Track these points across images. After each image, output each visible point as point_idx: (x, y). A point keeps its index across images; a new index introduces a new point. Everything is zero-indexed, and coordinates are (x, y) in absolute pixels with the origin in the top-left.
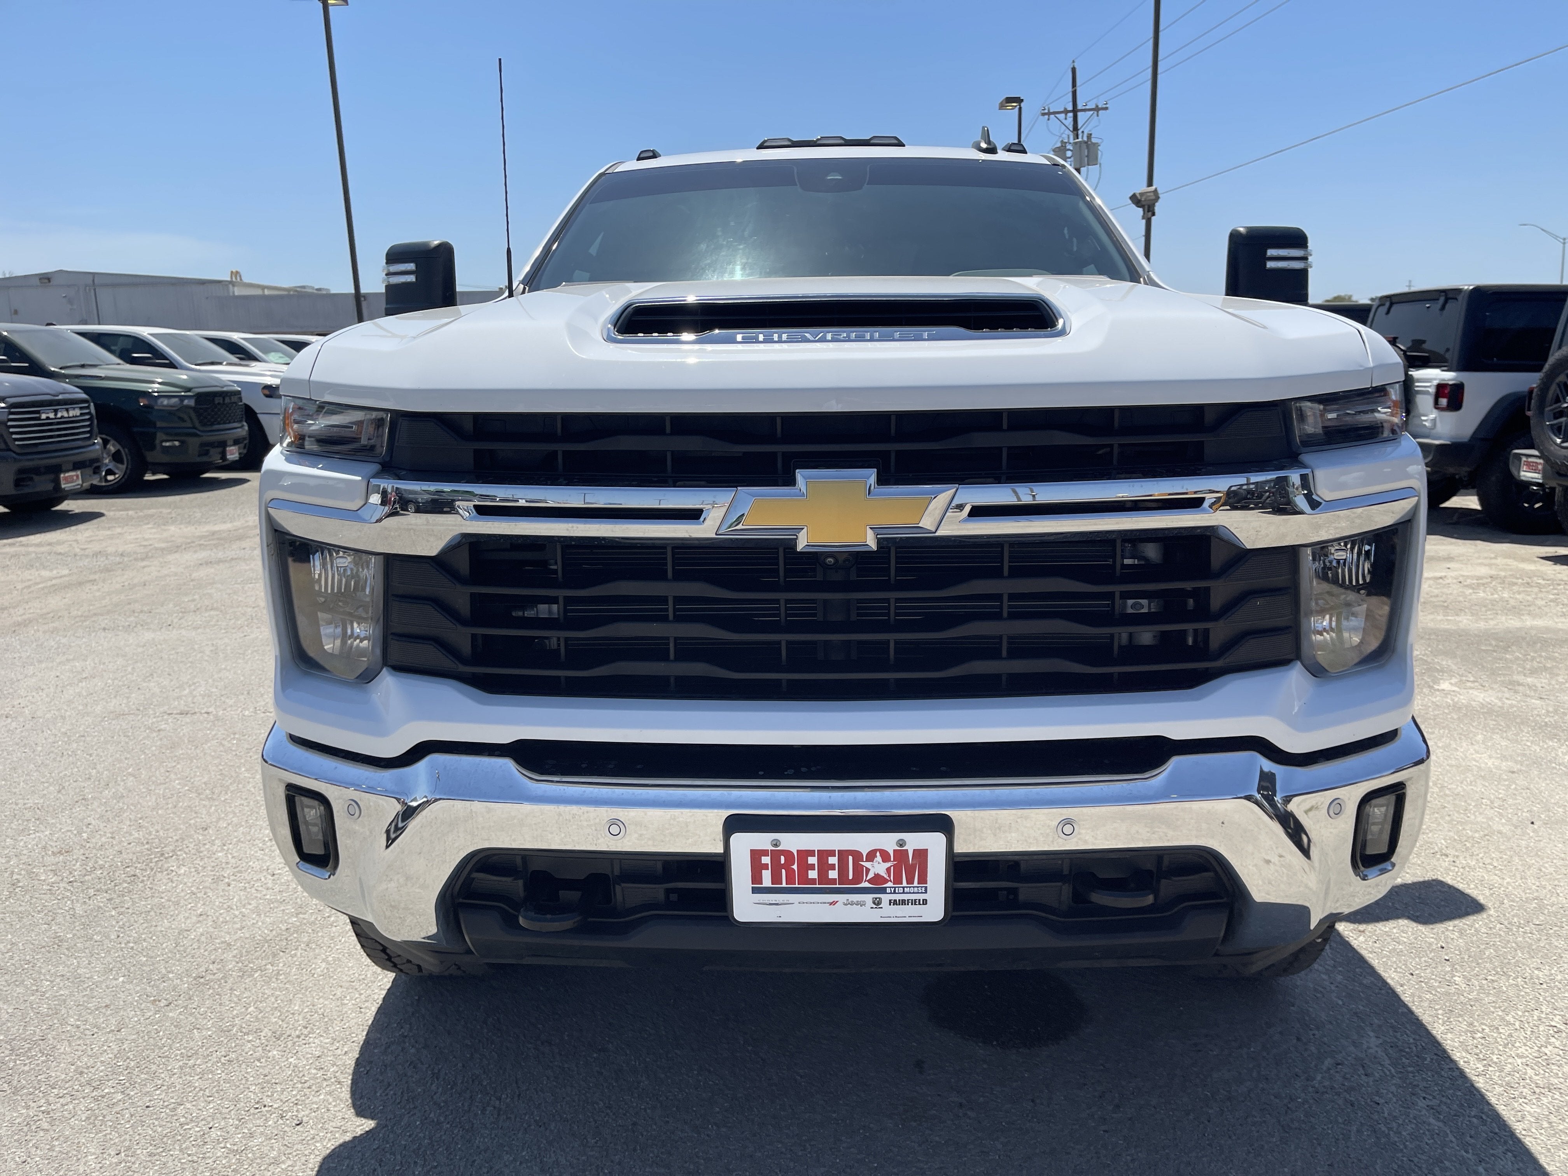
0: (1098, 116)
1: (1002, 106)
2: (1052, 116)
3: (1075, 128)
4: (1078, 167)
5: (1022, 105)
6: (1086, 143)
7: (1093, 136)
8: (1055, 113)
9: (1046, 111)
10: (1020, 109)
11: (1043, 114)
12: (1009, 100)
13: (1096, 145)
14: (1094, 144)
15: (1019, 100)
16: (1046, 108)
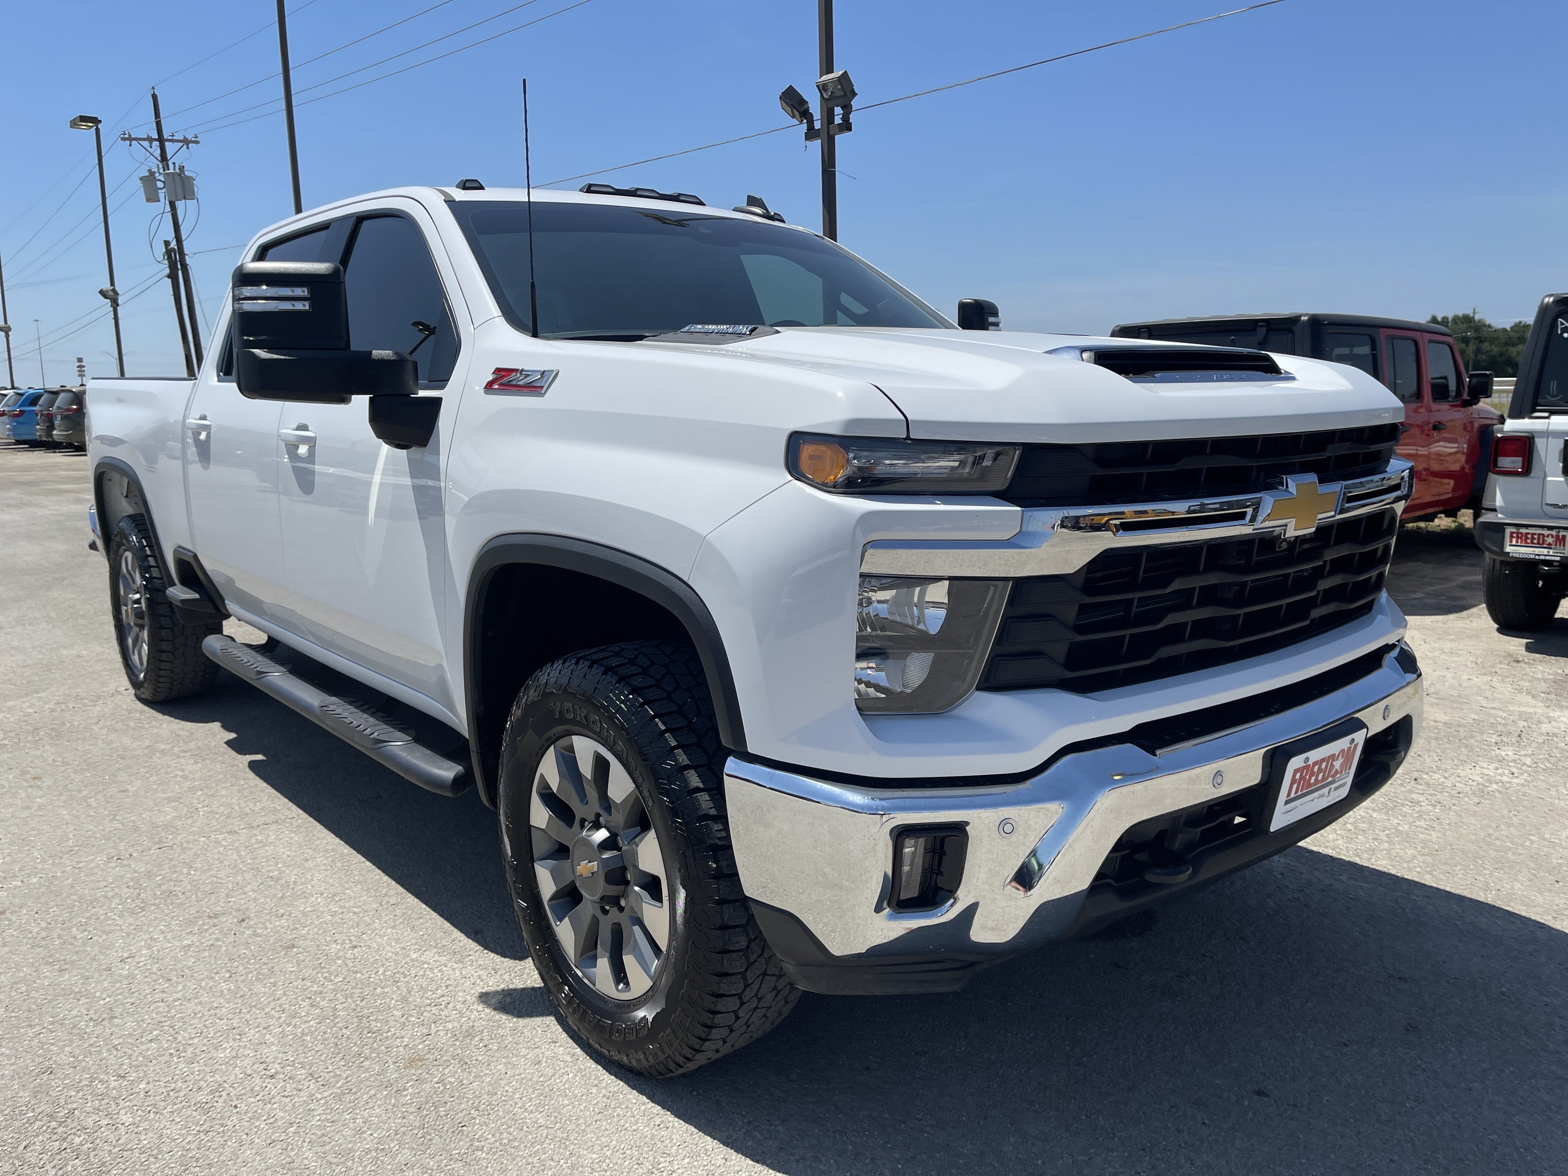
0: (188, 148)
1: (74, 124)
2: (134, 142)
3: (164, 158)
4: (173, 199)
5: (100, 126)
6: (179, 175)
7: (185, 169)
8: (136, 139)
9: (126, 136)
10: (97, 130)
11: (124, 139)
12: (83, 119)
13: (191, 179)
14: (188, 177)
15: (95, 121)
16: (127, 132)
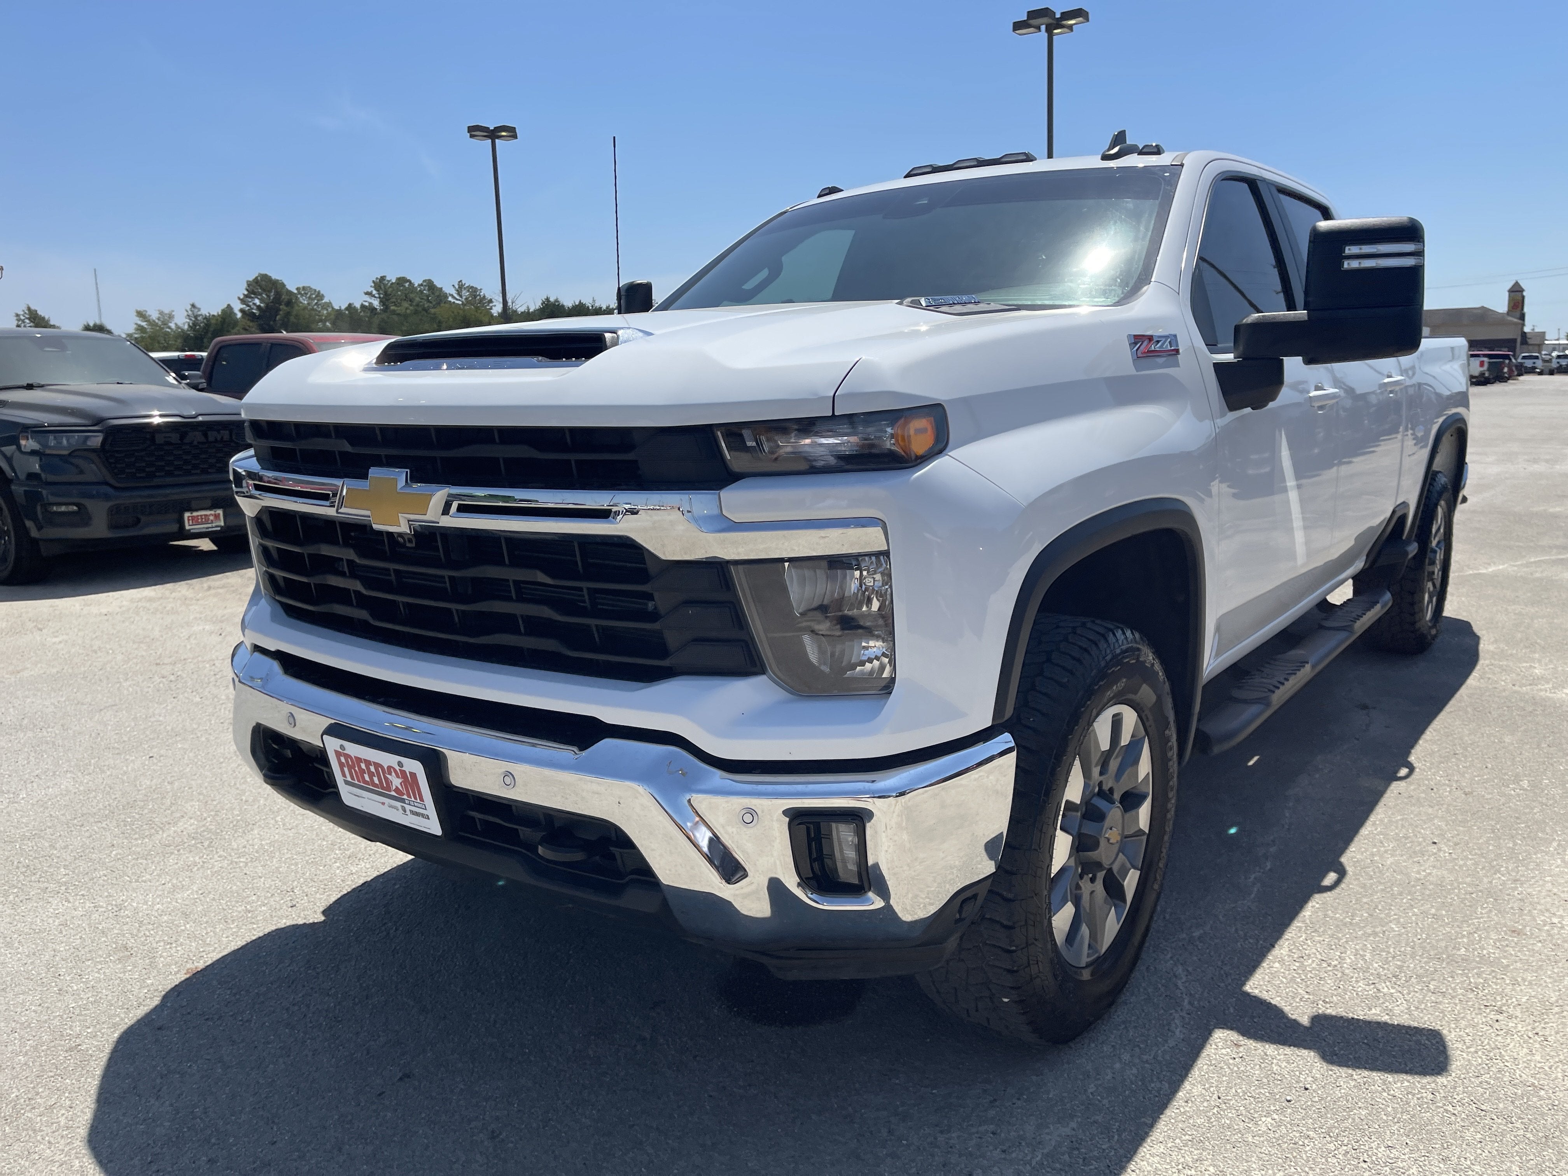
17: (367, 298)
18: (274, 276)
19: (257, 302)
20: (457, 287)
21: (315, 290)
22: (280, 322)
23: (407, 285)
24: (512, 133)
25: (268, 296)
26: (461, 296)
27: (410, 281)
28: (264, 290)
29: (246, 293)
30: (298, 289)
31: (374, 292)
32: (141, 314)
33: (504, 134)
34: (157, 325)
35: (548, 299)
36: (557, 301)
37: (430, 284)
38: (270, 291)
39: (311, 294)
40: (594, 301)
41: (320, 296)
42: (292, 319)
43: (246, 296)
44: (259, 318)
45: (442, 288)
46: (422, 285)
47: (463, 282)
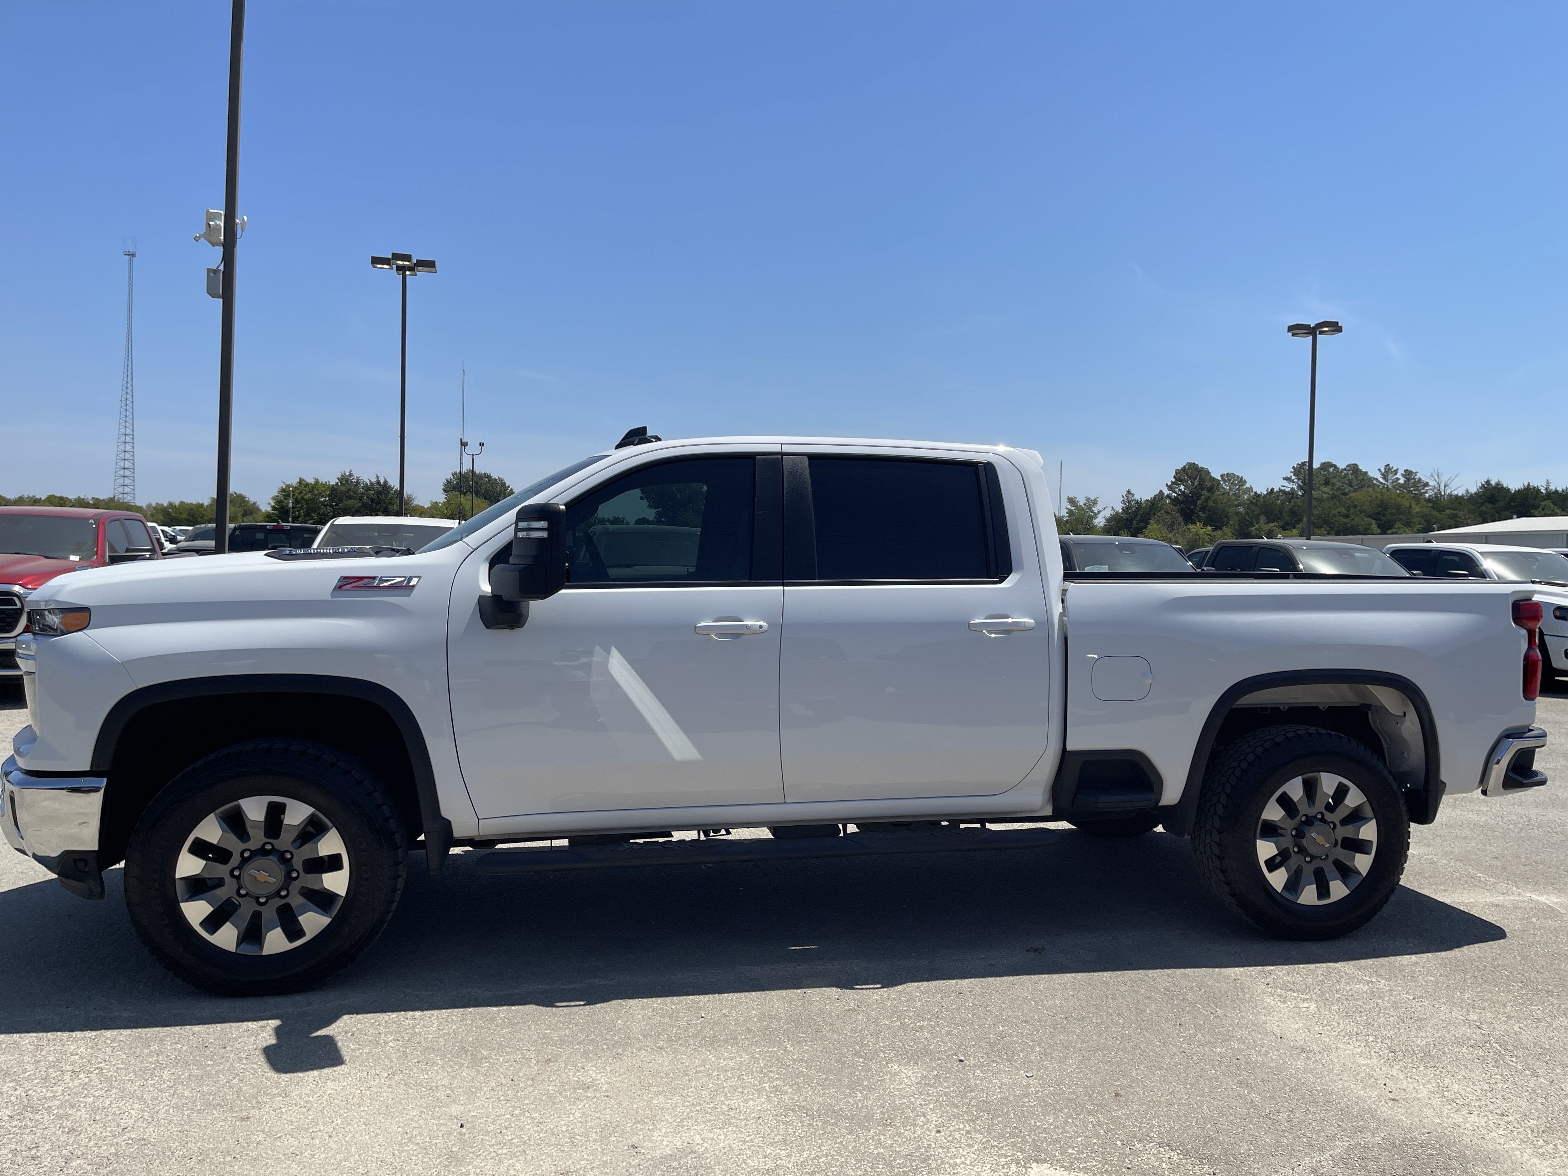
17: (1286, 483)
18: (1201, 465)
19: (1182, 487)
20: (1383, 471)
21: (1238, 477)
22: (1200, 506)
23: (1331, 470)
24: (1335, 327)
25: (1193, 483)
26: (1387, 481)
27: (1335, 466)
28: (1190, 477)
29: (1174, 480)
30: (1222, 476)
31: (1293, 477)
32: (1071, 501)
33: (1325, 329)
34: (1083, 509)
35: (1488, 482)
36: (1498, 484)
37: (1354, 468)
38: (1195, 478)
39: (1234, 480)
40: (1548, 483)
41: (1242, 482)
42: (1211, 503)
43: (1173, 483)
44: (1183, 502)
45: (1367, 472)
46: (1345, 469)
47: (1391, 466)
